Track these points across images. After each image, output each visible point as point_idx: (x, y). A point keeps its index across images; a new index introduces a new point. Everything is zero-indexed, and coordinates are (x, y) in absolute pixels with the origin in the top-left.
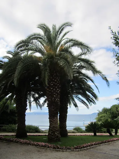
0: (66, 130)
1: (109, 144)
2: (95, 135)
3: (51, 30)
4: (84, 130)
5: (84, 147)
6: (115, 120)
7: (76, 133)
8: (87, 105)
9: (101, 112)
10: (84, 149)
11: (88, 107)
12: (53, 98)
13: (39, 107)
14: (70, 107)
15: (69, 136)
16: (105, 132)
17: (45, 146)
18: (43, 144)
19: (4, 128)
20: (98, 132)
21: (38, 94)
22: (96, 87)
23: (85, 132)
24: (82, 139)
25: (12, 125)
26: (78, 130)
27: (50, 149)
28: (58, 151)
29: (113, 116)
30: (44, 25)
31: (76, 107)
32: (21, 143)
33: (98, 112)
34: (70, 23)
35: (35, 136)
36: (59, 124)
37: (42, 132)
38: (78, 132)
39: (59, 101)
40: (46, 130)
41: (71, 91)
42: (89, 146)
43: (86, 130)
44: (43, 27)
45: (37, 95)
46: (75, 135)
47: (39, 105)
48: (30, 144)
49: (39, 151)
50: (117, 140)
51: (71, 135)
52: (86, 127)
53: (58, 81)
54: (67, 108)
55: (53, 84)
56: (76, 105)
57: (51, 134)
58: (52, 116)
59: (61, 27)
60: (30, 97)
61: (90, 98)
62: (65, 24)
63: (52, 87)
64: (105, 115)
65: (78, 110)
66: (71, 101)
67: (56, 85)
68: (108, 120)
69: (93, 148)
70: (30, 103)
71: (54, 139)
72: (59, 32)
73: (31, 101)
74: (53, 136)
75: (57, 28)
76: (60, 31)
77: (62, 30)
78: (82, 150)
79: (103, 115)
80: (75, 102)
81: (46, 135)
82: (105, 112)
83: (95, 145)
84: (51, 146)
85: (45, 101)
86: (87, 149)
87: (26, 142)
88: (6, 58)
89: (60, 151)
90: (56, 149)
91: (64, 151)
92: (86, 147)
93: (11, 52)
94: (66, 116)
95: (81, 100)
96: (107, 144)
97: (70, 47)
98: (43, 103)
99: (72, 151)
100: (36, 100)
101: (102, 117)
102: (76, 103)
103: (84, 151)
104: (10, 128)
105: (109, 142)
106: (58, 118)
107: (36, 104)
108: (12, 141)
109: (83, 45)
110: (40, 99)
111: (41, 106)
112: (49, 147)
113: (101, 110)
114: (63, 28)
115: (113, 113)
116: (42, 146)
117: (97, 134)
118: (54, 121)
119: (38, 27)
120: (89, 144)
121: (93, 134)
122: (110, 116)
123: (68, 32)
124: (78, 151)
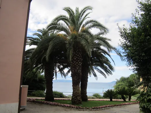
0: (86, 96)
1: (121, 107)
2: (111, 100)
3: (75, 12)
4: (102, 96)
5: (100, 108)
6: (131, 88)
7: (95, 98)
8: (105, 75)
9: (119, 81)
10: (100, 110)
11: (105, 77)
12: (76, 70)
13: (63, 76)
14: (90, 76)
15: (89, 100)
16: (120, 99)
17: (70, 107)
18: (69, 105)
19: (33, 93)
20: (114, 98)
21: (63, 65)
22: (113, 60)
23: (103, 98)
24: (99, 103)
25: (40, 91)
26: (97, 96)
27: (74, 109)
28: (80, 110)
29: (130, 84)
30: (69, 8)
31: (95, 76)
32: (51, 104)
33: (116, 81)
34: (90, 7)
35: (60, 100)
36: (80, 91)
37: (66, 97)
38: (97, 98)
39: (80, 72)
40: (69, 96)
41: (91, 63)
42: (104, 107)
43: (104, 96)
44: (68, 9)
45: (62, 67)
46: (94, 100)
47: (63, 74)
48: (58, 106)
49: (65, 110)
50: (128, 104)
51: (91, 100)
52: (104, 94)
53: (80, 56)
54: (87, 78)
55: (76, 58)
56: (95, 75)
57: (74, 99)
58: (75, 84)
59: (83, 10)
60: (56, 68)
61: (107, 69)
62: (86, 8)
63: (75, 60)
64: (123, 83)
65: (97, 79)
66: (91, 72)
67: (79, 59)
68: (125, 88)
69: (107, 109)
70: (56, 73)
71: (77, 102)
72: (81, 15)
73: (57, 71)
74: (75, 100)
75: (80, 11)
76: (82, 13)
77: (84, 12)
78: (98, 110)
79: (121, 83)
80: (95, 72)
81: (69, 100)
82: (122, 81)
83: (108, 107)
84: (74, 107)
85: (69, 72)
86: (102, 110)
87: (55, 104)
88: (36, 35)
89: (81, 110)
90: (78, 109)
91: (84, 110)
92: (101, 108)
93: (41, 30)
94: (87, 84)
95: (100, 71)
96: (119, 107)
97: (90, 27)
98: (67, 73)
99: (90, 110)
100: (61, 70)
101: (119, 85)
102: (95, 74)
103: (100, 111)
104: (38, 93)
105: (121, 105)
106: (80, 85)
107: (61, 74)
108: (43, 103)
109: (101, 26)
110: (64, 69)
111: (65, 76)
112: (73, 108)
113: (119, 79)
114: (85, 11)
115: (130, 81)
116: (68, 107)
117: (113, 100)
118: (76, 88)
119: (64, 10)
120: (104, 106)
121: (109, 100)
122: (128, 84)
123: (89, 14)
124: (95, 110)
